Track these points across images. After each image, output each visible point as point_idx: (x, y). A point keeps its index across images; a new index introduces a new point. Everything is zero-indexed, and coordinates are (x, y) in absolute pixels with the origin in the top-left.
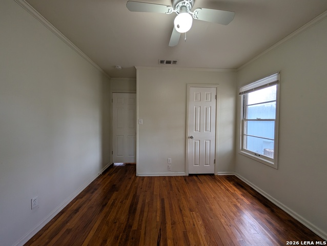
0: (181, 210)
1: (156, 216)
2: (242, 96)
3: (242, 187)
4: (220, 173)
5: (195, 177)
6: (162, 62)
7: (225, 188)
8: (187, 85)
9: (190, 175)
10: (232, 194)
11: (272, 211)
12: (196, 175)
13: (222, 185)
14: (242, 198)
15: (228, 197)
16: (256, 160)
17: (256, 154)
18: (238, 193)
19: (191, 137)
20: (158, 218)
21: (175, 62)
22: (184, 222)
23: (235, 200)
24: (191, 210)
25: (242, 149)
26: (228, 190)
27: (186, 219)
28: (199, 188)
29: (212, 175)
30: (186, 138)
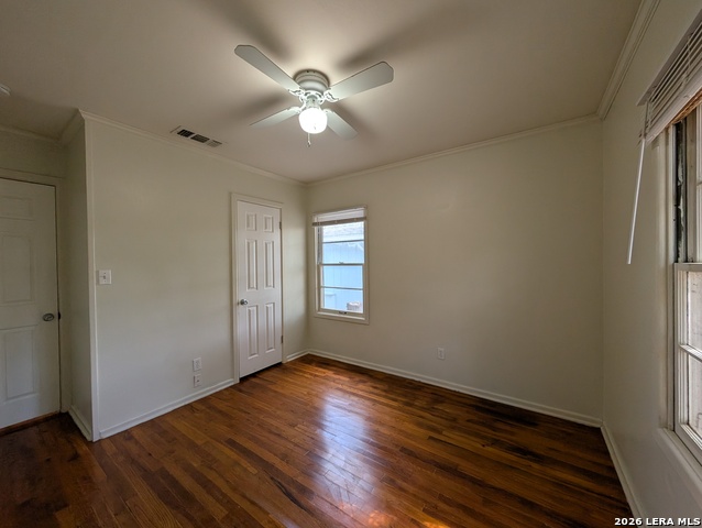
0: (279, 435)
1: (245, 470)
2: (316, 228)
3: (328, 364)
4: (290, 358)
5: (253, 380)
6: (185, 133)
7: (311, 374)
8: (230, 194)
9: (243, 380)
10: (324, 378)
11: (371, 376)
12: (254, 375)
13: (305, 372)
14: (337, 377)
15: (322, 383)
16: (342, 320)
17: (340, 313)
18: (330, 373)
19: (242, 303)
20: (252, 470)
21: (216, 143)
22: (296, 445)
23: (332, 383)
24: (293, 426)
25: (320, 309)
26: (316, 376)
27: (297, 440)
28: (275, 392)
29: (279, 365)
30: (233, 305)
